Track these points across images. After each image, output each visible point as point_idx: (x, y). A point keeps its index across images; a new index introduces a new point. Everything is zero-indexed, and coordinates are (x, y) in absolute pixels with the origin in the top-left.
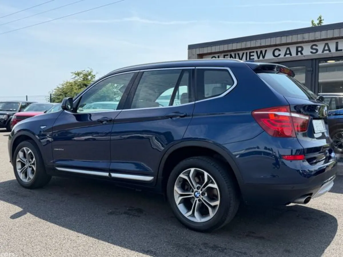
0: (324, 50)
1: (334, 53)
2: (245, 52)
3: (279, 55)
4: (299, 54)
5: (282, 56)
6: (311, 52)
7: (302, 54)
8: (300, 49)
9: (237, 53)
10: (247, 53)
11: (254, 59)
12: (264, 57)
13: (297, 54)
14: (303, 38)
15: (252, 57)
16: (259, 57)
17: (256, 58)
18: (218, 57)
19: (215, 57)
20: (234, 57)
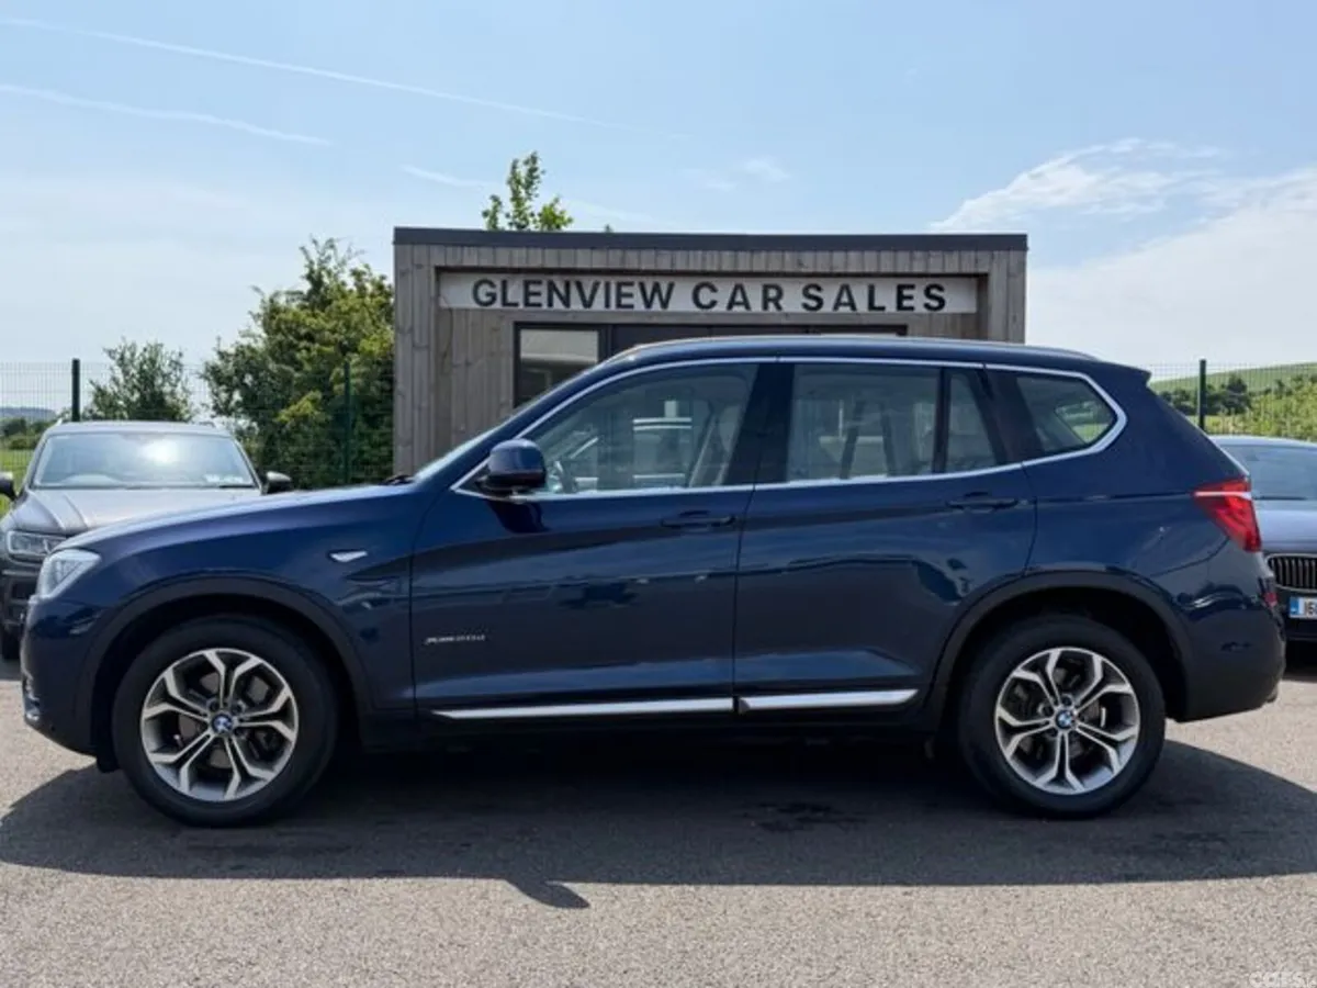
0: (838, 304)
1: (865, 314)
2: (602, 280)
3: (713, 303)
4: (771, 306)
5: (721, 308)
6: (806, 306)
7: (779, 307)
8: (772, 293)
9: (572, 279)
10: (607, 286)
11: (631, 306)
12: (664, 304)
13: (765, 307)
14: (800, 264)
15: (625, 301)
16: (648, 304)
17: (639, 305)
18: (504, 284)
19: (492, 284)
20: (563, 293)
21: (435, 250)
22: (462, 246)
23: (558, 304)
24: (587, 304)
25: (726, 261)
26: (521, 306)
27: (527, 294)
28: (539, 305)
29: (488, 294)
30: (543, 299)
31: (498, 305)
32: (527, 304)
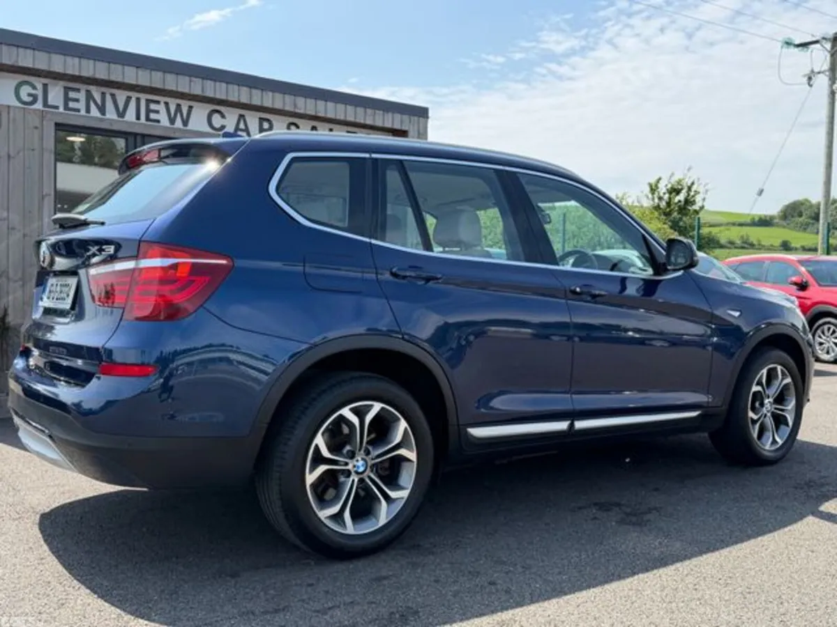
2: (134, 95)
3: (223, 126)
8: (266, 125)
9: (108, 91)
10: (138, 100)
11: (158, 121)
12: (185, 123)
15: (153, 116)
16: (172, 121)
17: (165, 121)
18: (45, 86)
19: (34, 88)
20: (99, 102)
23: (95, 112)
24: (121, 114)
25: (243, 95)
26: (61, 109)
27: (67, 99)
28: (78, 110)
29: (30, 95)
30: (81, 105)
31: (39, 106)
32: (66, 107)
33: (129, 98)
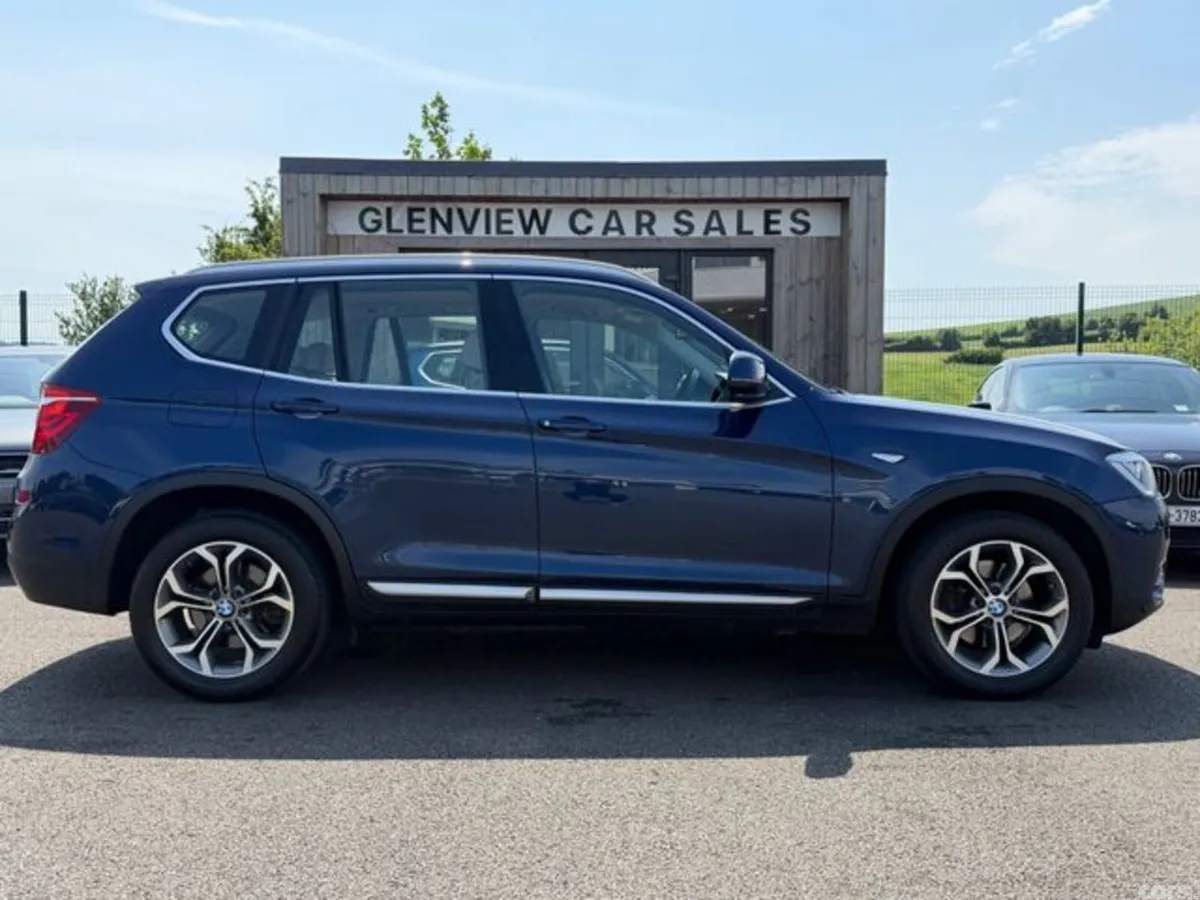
0: (708, 229)
1: (734, 238)
2: (483, 206)
3: (589, 229)
4: (645, 232)
5: (597, 232)
6: (677, 231)
7: (651, 232)
8: (645, 219)
9: (454, 206)
10: (488, 212)
11: (511, 232)
12: (542, 230)
13: (639, 232)
14: (669, 190)
15: (505, 227)
16: (527, 230)
17: (518, 231)
18: (389, 211)
19: (377, 212)
20: (445, 220)
21: (320, 178)
22: (346, 174)
23: (440, 231)
24: (469, 230)
25: (598, 187)
26: (406, 233)
27: (411, 220)
28: (423, 231)
29: (374, 221)
30: (426, 226)
31: (383, 232)
32: (411, 230)
33: (477, 212)
